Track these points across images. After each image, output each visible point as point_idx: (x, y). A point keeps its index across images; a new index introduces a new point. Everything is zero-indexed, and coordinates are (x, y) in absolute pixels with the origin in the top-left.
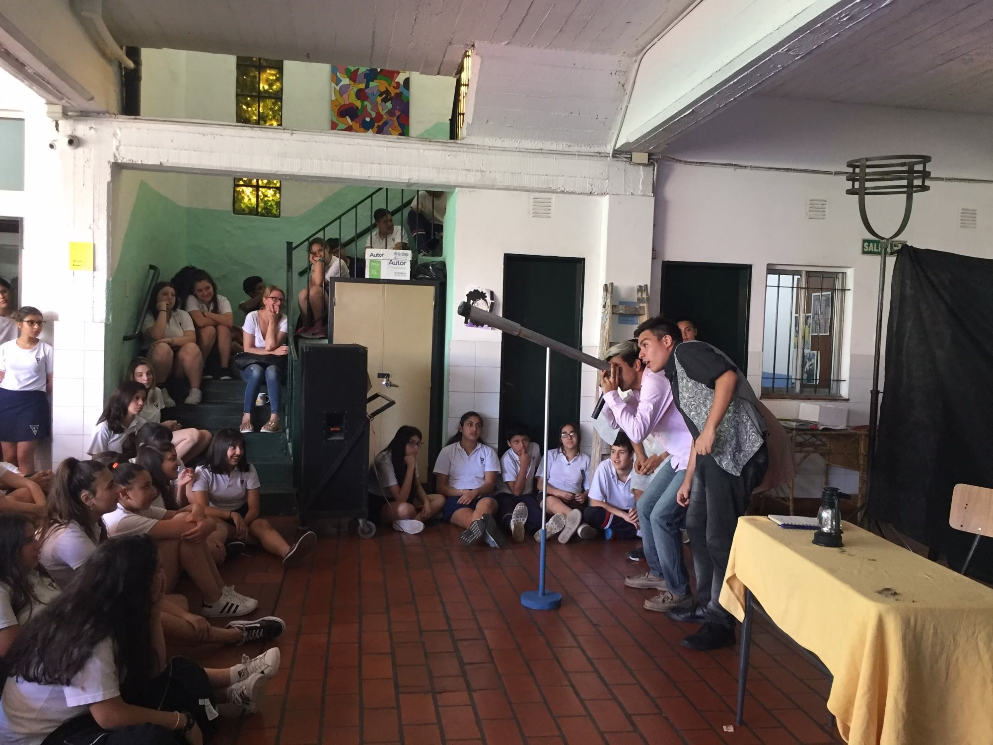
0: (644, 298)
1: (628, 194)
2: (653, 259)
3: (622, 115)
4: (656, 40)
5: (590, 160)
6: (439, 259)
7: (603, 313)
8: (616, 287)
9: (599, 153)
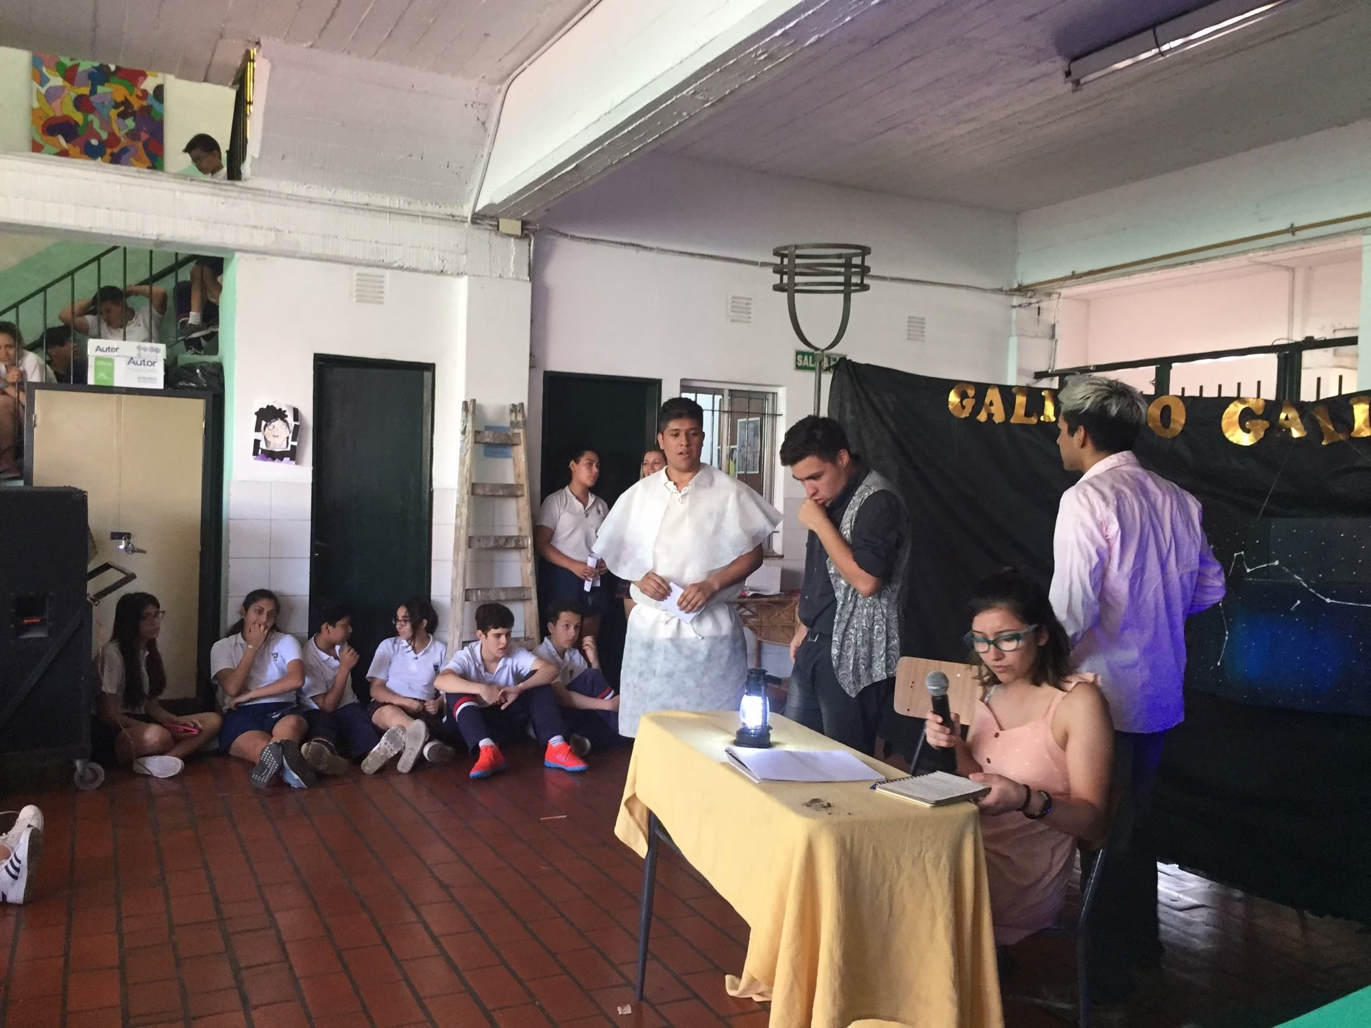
0: (518, 422)
1: (495, 275)
2: (532, 367)
3: (482, 166)
4: (526, 64)
5: (439, 224)
6: (212, 359)
7: (463, 441)
8: (480, 406)
9: (453, 216)
